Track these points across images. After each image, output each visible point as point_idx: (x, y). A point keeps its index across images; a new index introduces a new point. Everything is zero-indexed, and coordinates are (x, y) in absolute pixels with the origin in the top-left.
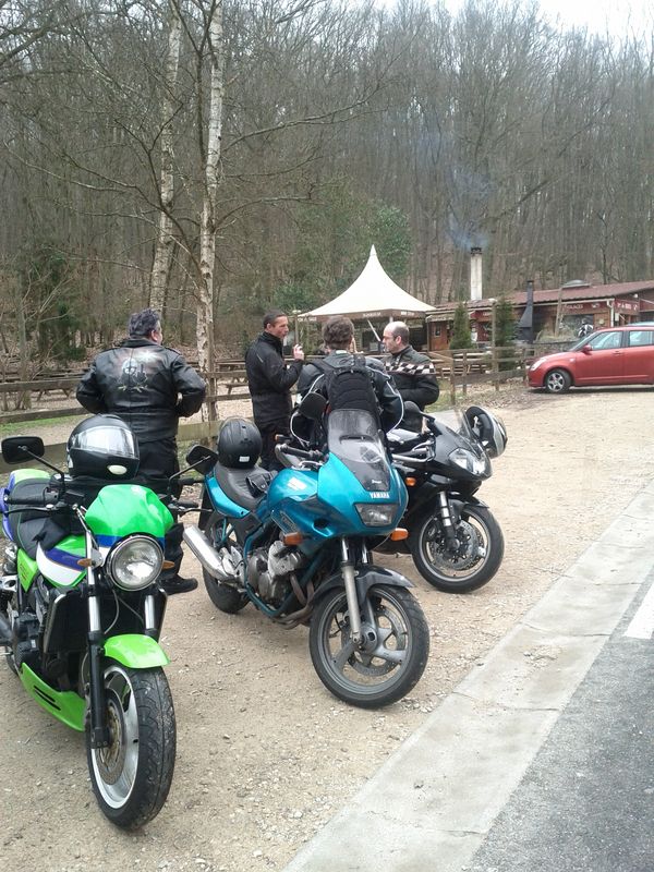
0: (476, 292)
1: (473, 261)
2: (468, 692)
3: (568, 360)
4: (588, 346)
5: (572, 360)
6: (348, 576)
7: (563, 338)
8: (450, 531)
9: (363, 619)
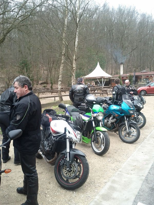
0: (122, 73)
1: (121, 66)
2: (145, 142)
3: (145, 88)
4: (150, 85)
5: (146, 88)
6: (126, 122)
7: (143, 83)
8: (136, 118)
9: (129, 129)
